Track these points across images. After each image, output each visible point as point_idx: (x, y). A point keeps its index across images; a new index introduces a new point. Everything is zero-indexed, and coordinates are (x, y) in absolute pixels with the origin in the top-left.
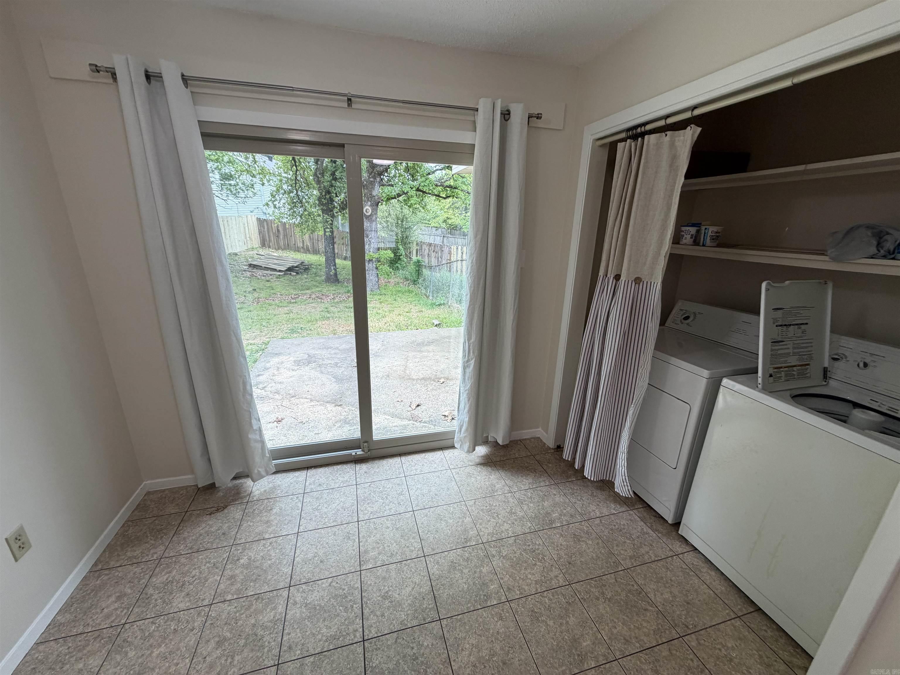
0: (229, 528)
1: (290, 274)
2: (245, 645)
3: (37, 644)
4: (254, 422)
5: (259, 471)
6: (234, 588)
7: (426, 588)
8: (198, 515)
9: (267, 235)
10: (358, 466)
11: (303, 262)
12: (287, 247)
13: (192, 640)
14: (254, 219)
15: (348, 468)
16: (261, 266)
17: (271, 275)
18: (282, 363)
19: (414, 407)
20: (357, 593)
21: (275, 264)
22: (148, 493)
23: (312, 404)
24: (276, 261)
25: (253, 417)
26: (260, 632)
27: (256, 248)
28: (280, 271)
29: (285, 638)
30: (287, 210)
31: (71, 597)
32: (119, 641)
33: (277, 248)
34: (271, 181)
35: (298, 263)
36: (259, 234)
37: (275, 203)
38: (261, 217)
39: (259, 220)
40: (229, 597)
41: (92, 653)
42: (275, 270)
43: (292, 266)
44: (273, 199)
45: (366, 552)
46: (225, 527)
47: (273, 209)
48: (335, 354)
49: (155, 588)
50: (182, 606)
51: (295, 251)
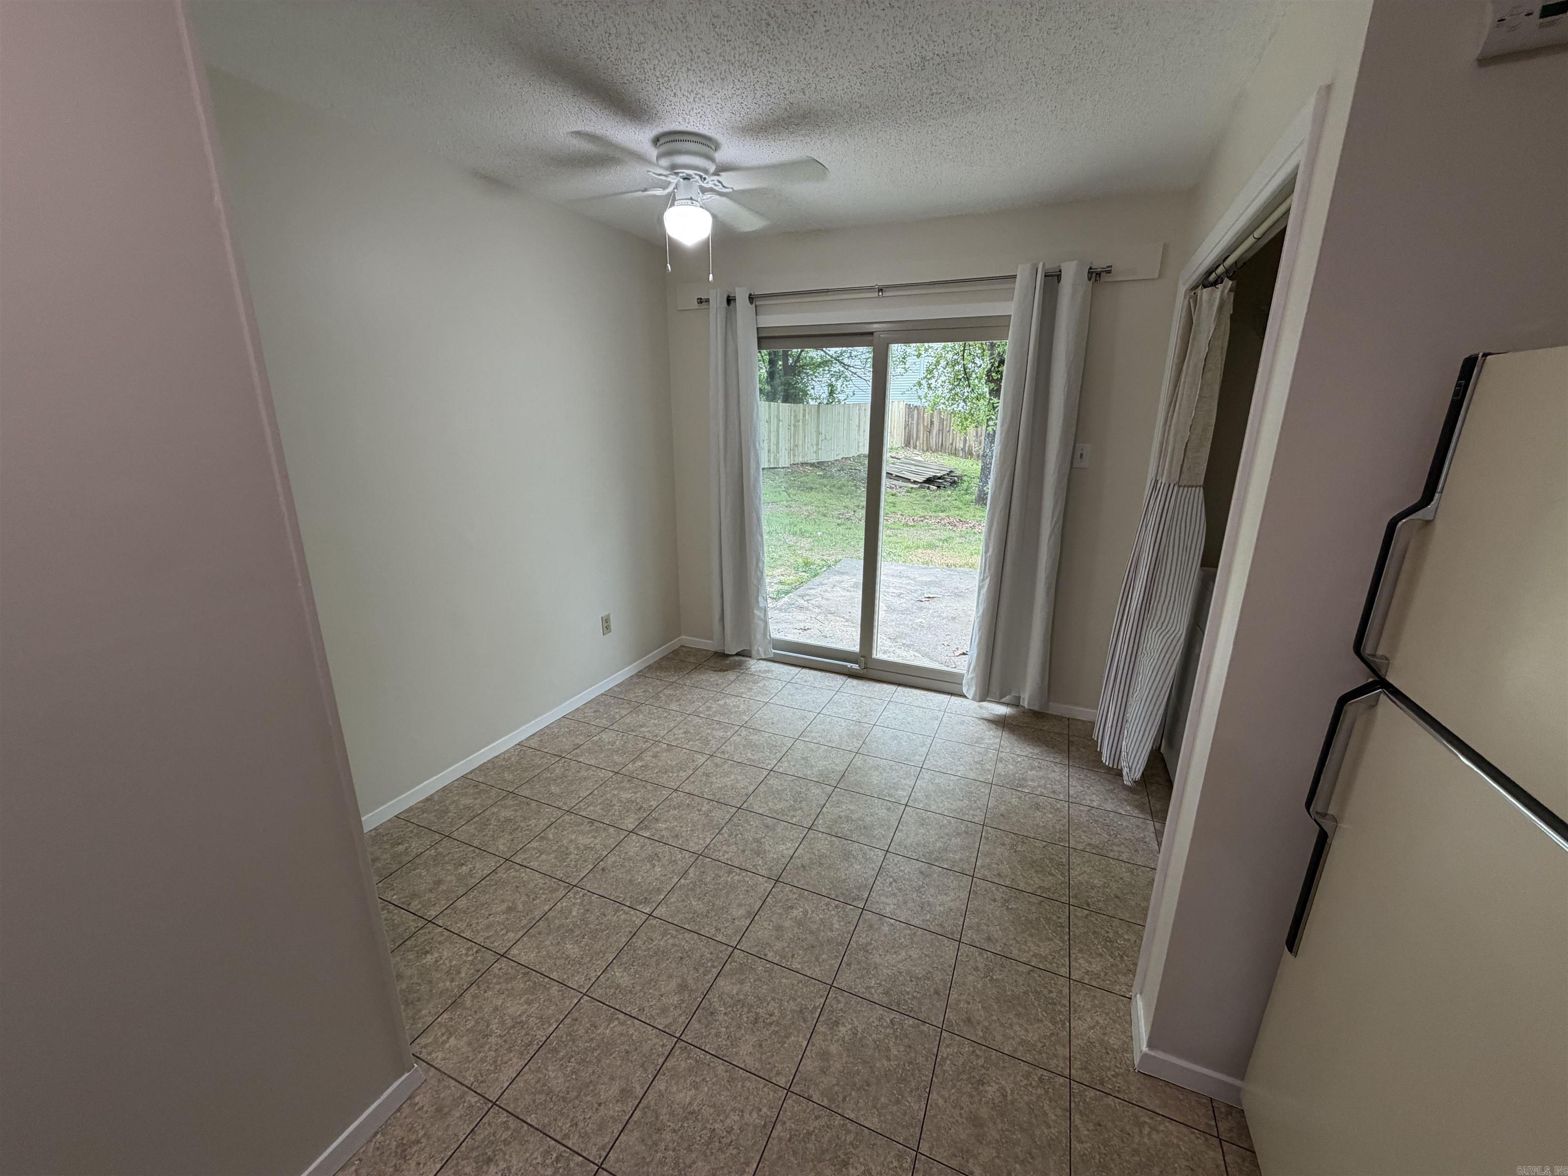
0: (722, 683)
1: (929, 488)
2: (698, 740)
3: (602, 694)
4: (760, 599)
5: (758, 650)
6: (707, 713)
7: (842, 768)
8: (706, 669)
9: (915, 430)
10: (849, 680)
11: (951, 472)
12: (941, 448)
13: (672, 725)
14: (902, 406)
15: (840, 679)
16: (892, 474)
17: (901, 487)
18: (843, 581)
19: (957, 653)
20: (785, 749)
21: (912, 472)
22: (682, 646)
23: (847, 624)
24: (913, 468)
25: (760, 595)
26: (710, 738)
27: (897, 449)
28: (915, 482)
29: (723, 747)
30: (946, 391)
31: (623, 682)
32: (637, 709)
33: (925, 449)
34: (930, 350)
35: (945, 473)
36: (905, 428)
37: (930, 382)
38: (912, 403)
39: (908, 406)
40: (702, 716)
41: (623, 708)
42: (908, 480)
43: (934, 476)
44: (929, 376)
45: (811, 732)
46: (720, 681)
47: (926, 390)
48: (908, 584)
49: (664, 694)
50: (674, 708)
51: (950, 454)
